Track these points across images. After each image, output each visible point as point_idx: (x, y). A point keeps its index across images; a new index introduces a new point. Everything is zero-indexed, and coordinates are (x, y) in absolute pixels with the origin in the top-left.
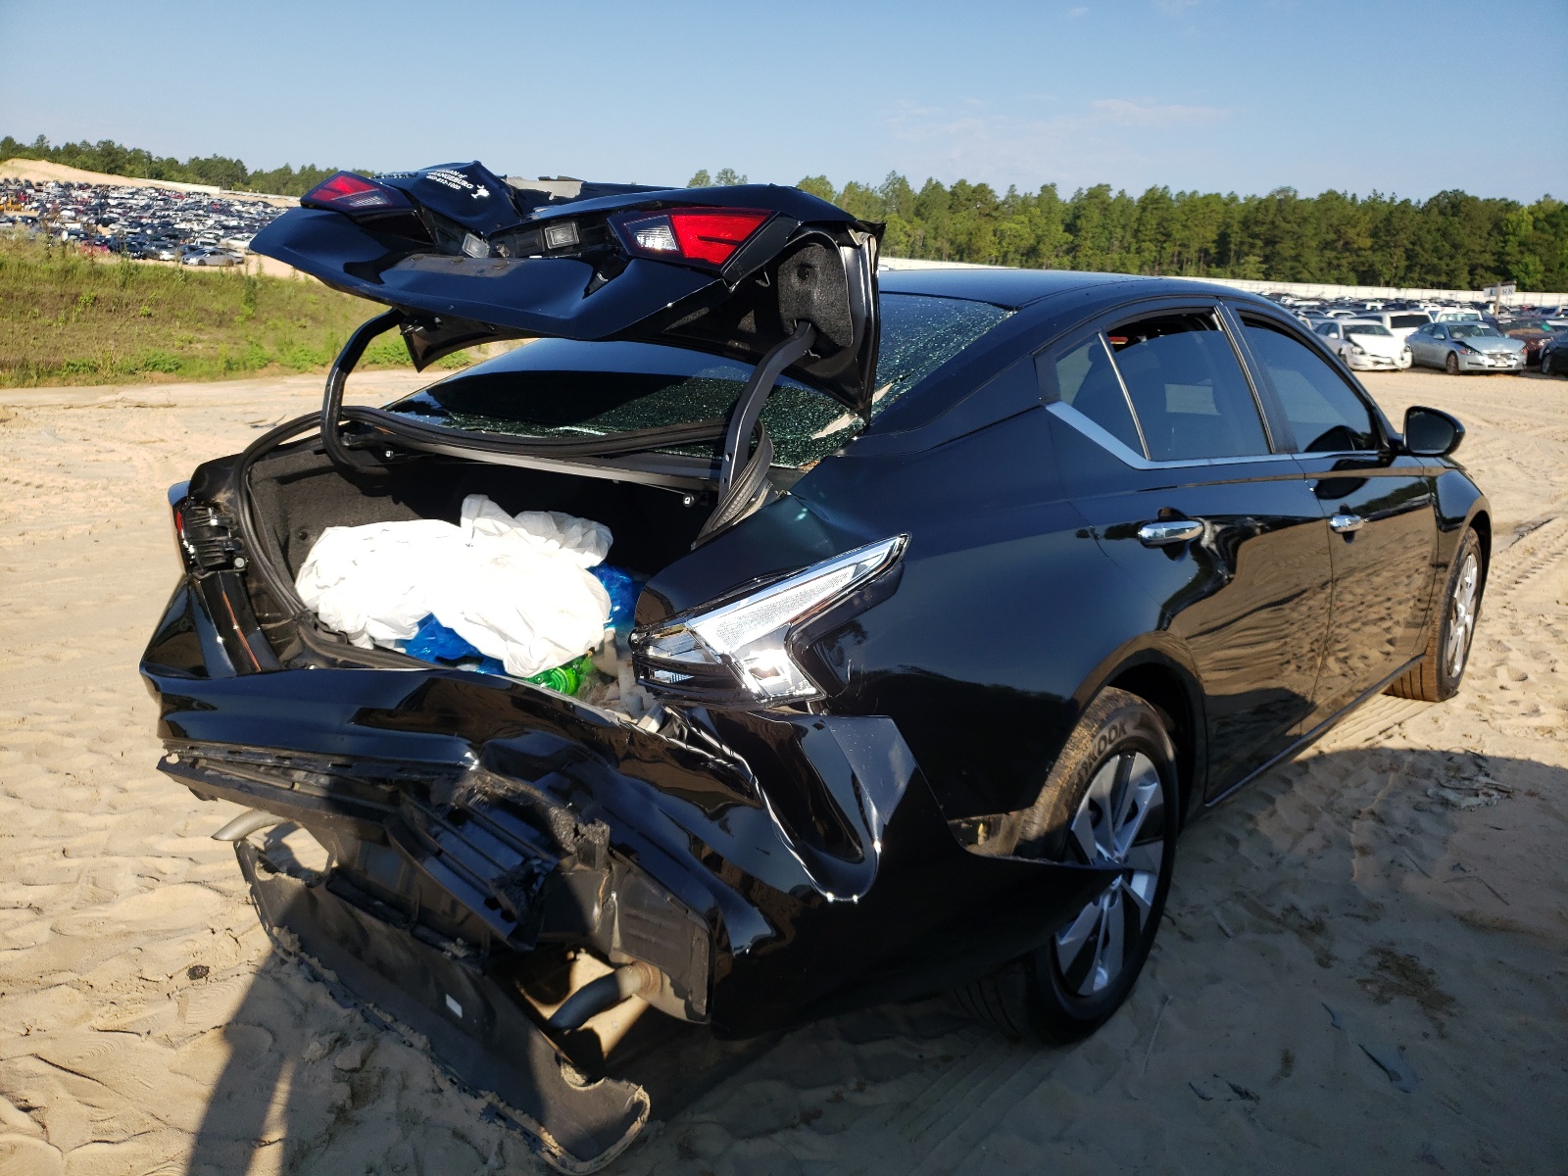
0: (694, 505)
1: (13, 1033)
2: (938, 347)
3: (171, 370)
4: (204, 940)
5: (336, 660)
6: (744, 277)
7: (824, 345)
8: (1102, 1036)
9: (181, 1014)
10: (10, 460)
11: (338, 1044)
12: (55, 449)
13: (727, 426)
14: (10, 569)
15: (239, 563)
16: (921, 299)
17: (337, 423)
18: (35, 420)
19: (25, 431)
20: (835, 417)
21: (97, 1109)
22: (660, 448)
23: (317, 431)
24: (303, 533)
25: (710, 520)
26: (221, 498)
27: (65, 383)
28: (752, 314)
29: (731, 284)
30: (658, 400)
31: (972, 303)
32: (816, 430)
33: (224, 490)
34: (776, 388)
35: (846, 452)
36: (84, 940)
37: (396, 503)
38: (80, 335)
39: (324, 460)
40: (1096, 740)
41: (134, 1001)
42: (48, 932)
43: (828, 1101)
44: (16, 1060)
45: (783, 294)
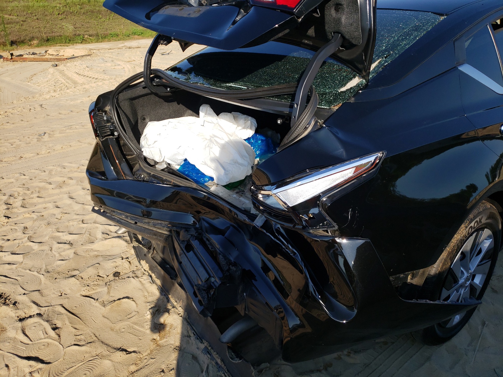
0: (283, 123)
1: (56, 295)
2: (404, 39)
3: (140, 35)
4: (119, 261)
5: (151, 173)
6: (306, 13)
7: (347, 44)
8: (455, 340)
9: (109, 293)
10: (90, 69)
11: (157, 312)
12: (103, 65)
13: (297, 87)
14: (83, 110)
15: (116, 134)
16: (397, 12)
17: (150, 76)
18: (99, 54)
19: (96, 58)
20: (351, 79)
21: (77, 330)
22: (267, 97)
23: (142, 79)
24: (143, 118)
25: (286, 136)
26: (108, 108)
27: (109, 41)
28: (313, 27)
29: (299, 18)
30: (270, 69)
31: (423, 13)
32: (341, 87)
33: (108, 105)
34: (324, 63)
35: (355, 100)
36: (84, 257)
37: (179, 104)
38: (113, 24)
39: (146, 91)
40: (467, 229)
41: (94, 285)
42: (73, 254)
43: (335, 358)
44: (56, 306)
45: (327, 18)
